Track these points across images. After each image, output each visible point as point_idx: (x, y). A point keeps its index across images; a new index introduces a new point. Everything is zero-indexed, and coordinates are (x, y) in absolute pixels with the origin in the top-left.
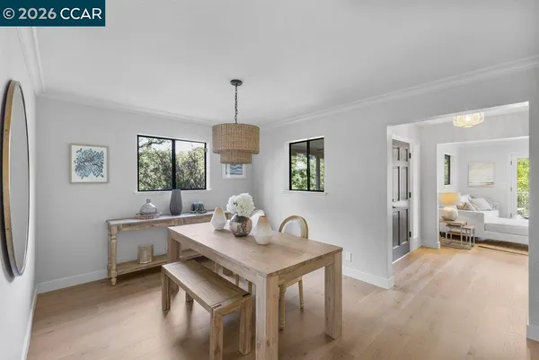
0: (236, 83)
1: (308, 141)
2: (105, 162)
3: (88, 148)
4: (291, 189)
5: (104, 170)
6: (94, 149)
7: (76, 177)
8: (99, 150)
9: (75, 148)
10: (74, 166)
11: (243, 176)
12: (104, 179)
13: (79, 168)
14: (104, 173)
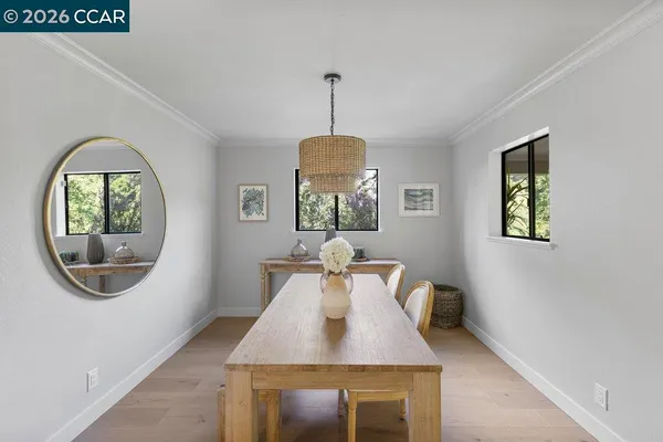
0: (332, 77)
1: (530, 144)
2: (265, 200)
3: (251, 188)
4: (504, 234)
5: (265, 208)
6: (256, 188)
7: (243, 216)
8: (259, 188)
9: (242, 189)
10: (241, 204)
11: (435, 212)
12: (264, 218)
13: (245, 207)
14: (264, 212)
